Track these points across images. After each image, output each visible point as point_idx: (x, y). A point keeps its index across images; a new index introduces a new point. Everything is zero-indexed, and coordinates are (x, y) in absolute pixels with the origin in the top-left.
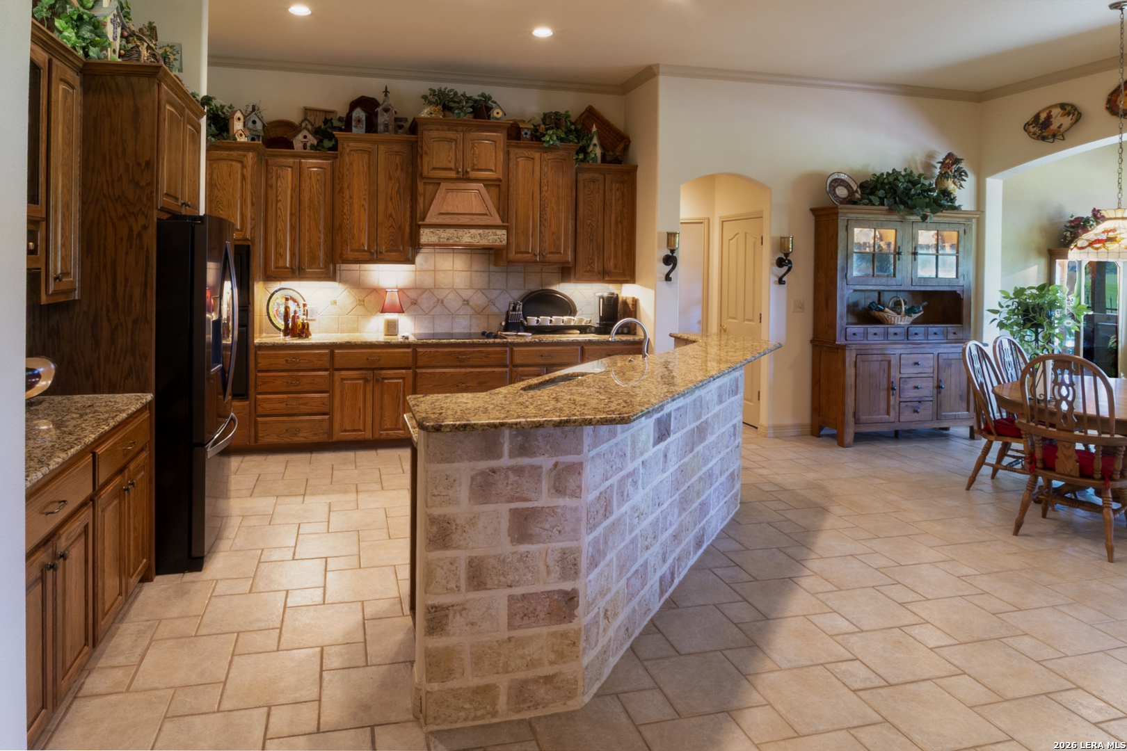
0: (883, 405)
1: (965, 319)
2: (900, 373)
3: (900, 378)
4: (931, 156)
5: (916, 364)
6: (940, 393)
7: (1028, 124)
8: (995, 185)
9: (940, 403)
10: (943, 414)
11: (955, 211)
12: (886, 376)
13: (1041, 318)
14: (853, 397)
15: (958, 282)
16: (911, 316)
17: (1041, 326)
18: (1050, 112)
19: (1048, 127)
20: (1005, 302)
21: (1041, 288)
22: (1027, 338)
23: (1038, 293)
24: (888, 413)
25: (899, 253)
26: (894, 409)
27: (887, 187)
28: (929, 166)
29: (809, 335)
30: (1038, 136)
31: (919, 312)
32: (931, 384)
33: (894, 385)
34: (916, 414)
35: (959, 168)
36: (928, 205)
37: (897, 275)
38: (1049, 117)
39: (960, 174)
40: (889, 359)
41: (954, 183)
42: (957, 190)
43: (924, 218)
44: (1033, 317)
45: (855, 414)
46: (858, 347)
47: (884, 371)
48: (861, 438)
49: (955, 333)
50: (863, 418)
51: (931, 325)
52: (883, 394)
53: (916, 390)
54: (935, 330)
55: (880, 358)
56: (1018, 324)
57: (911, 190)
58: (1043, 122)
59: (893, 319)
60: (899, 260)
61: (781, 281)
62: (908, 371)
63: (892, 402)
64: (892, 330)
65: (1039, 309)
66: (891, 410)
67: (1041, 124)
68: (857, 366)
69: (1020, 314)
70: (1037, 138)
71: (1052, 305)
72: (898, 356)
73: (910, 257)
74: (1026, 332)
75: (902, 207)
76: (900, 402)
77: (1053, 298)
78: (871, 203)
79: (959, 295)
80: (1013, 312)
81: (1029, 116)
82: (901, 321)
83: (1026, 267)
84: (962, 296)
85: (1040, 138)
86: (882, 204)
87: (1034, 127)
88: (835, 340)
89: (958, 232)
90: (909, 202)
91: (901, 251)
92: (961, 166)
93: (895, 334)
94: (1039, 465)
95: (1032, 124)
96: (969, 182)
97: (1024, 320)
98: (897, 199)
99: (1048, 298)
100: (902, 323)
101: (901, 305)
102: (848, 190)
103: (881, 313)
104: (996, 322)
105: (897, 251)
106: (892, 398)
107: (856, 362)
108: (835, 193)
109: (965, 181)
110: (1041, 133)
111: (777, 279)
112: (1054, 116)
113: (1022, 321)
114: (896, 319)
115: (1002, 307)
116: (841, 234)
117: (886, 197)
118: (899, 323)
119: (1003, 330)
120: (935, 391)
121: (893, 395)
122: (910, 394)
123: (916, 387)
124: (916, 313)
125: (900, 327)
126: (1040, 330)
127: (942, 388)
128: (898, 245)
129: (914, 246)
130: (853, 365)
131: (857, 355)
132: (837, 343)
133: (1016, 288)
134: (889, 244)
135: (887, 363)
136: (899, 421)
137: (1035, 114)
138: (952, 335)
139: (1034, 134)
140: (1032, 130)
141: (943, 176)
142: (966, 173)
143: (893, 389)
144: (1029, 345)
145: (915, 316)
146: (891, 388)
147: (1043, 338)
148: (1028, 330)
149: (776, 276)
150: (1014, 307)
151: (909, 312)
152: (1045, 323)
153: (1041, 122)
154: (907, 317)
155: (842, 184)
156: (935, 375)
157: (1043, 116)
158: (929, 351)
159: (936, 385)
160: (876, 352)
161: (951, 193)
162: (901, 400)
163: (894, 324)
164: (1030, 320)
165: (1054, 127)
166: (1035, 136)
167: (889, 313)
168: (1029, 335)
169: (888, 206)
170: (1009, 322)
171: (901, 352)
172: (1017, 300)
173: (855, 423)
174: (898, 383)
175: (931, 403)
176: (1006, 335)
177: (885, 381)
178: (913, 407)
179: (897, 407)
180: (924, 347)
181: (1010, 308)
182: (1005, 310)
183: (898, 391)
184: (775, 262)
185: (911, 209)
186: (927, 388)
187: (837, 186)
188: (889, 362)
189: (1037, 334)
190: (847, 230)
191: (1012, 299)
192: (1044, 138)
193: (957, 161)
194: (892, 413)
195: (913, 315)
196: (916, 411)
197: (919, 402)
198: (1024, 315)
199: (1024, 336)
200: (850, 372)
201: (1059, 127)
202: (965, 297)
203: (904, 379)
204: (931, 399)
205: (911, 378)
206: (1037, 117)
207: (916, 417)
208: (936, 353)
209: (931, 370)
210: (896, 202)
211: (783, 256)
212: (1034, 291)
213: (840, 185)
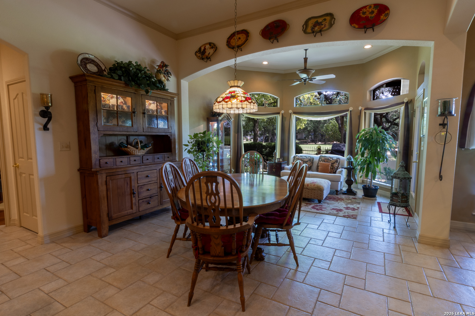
0: (128, 204)
1: (173, 150)
2: (138, 183)
3: (138, 186)
4: (153, 62)
5: (147, 176)
6: (161, 190)
7: (196, 52)
8: (185, 83)
9: (162, 195)
10: (164, 201)
11: (165, 91)
12: (129, 186)
13: (205, 147)
14: (106, 204)
15: (169, 130)
16: (144, 150)
17: (204, 151)
18: (205, 46)
19: (204, 54)
20: (190, 141)
21: (204, 133)
22: (200, 157)
23: (203, 135)
24: (132, 208)
25: (134, 112)
26: (136, 204)
27: (123, 69)
28: (152, 67)
29: (77, 165)
30: (201, 58)
31: (149, 147)
32: (156, 187)
33: (134, 191)
34: (149, 204)
35: (167, 70)
36: (149, 85)
37: (134, 125)
38: (205, 49)
39: (168, 74)
40: (130, 176)
41: (164, 77)
42: (166, 81)
43: (147, 92)
44: (202, 147)
45: (108, 214)
46: (107, 171)
47: (127, 184)
48: (113, 228)
49: (168, 157)
50: (114, 216)
51: (156, 154)
52: (128, 198)
53: (148, 191)
54: (158, 156)
55: (124, 176)
56: (196, 151)
57: (138, 74)
58: (203, 51)
59: (134, 152)
60: (134, 116)
61: (45, 128)
62: (142, 181)
63: (134, 201)
64: (132, 159)
65: (203, 143)
66: (134, 206)
67: (202, 52)
68: (107, 184)
69: (196, 146)
70: (200, 59)
71: (209, 141)
72: (135, 174)
73: (141, 115)
74: (199, 154)
75: (133, 83)
76: (139, 200)
77: (209, 138)
78: (112, 77)
79: (169, 137)
80: (194, 145)
81: (197, 49)
82: (139, 153)
83: (199, 125)
84: (171, 138)
85: (201, 59)
86: (120, 79)
87: (199, 54)
88: (92, 168)
89: (167, 104)
90: (138, 81)
91: (135, 111)
92: (168, 69)
93: (135, 160)
94: (200, 252)
95: (198, 52)
96: (172, 79)
97: (198, 149)
98: (130, 78)
99: (207, 138)
100: (140, 154)
101: (138, 144)
102: (98, 69)
103: (126, 149)
104: (187, 150)
105: (133, 111)
106: (133, 199)
107: (106, 181)
108: (86, 67)
109: (170, 77)
110: (202, 57)
111: (42, 127)
112: (207, 49)
113: (197, 150)
114: (136, 151)
115: (189, 143)
116: (91, 95)
117: (123, 75)
118: (138, 154)
119: (190, 154)
120: (159, 190)
121: (134, 197)
122: (145, 194)
123: (148, 190)
124: (147, 148)
125: (138, 156)
126: (204, 153)
127: (162, 187)
128: (133, 108)
129: (143, 109)
130: (104, 183)
131: (106, 177)
132: (93, 170)
133: (194, 133)
134: (128, 107)
135: (129, 178)
136: (139, 211)
137: (199, 47)
138: (167, 158)
139: (199, 57)
140: (198, 55)
141: (159, 72)
142: (170, 73)
143: (134, 193)
144: (201, 160)
145: (146, 150)
146: (133, 193)
147: (206, 157)
148: (200, 154)
149: (41, 124)
150: (194, 143)
151: (143, 147)
152: (206, 150)
153: (202, 51)
154: (142, 150)
155: (92, 62)
156: (158, 181)
157: (203, 48)
158: (154, 168)
159: (159, 186)
160: (120, 173)
161: (163, 82)
162: (140, 199)
163: (135, 155)
164: (200, 149)
165: (207, 54)
166: (199, 58)
167: (131, 149)
168: (200, 155)
169: (124, 81)
170: (193, 150)
171: (138, 171)
172: (195, 139)
173: (109, 220)
174: (137, 189)
175: (157, 197)
176: (191, 156)
177: (129, 189)
178: (147, 201)
179: (137, 204)
180: (151, 167)
181: (192, 143)
182: (191, 144)
183: (137, 194)
184: (38, 113)
185: (139, 85)
186: (154, 189)
187: (88, 63)
188: (130, 178)
189: (203, 155)
190: (95, 93)
191: (193, 139)
192: (203, 59)
193: (166, 66)
194: (134, 208)
195: (145, 149)
196: (149, 203)
197: (150, 197)
198: (198, 146)
199: (198, 156)
200: (102, 188)
201: (209, 54)
202: (172, 138)
203: (140, 187)
204: (157, 194)
205: (144, 185)
206: (200, 48)
207: (149, 206)
208: (158, 169)
209: (156, 179)
210: (129, 80)
211: (44, 109)
212: (202, 135)
213: (90, 63)
